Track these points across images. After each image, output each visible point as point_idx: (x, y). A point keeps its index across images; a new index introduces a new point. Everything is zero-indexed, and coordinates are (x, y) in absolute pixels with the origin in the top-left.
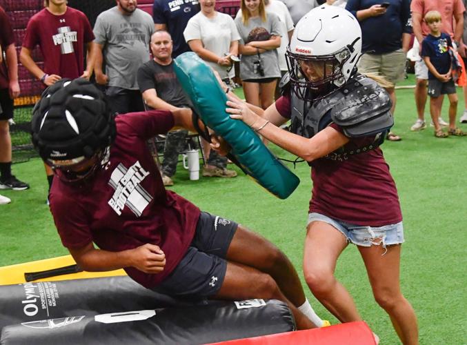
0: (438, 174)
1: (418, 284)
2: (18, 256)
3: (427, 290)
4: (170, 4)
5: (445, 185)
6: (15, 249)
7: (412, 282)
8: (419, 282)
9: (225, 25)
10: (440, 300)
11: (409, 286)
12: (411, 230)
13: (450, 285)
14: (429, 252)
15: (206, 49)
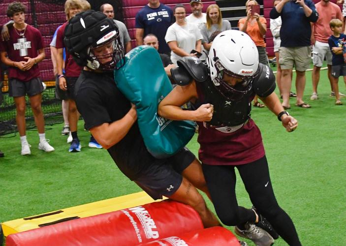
0: (336, 129)
1: (320, 207)
2: (53, 188)
3: (326, 211)
4: (148, 15)
5: (341, 137)
6: (51, 183)
7: (316, 205)
8: (320, 205)
9: (192, 31)
10: (334, 218)
11: (314, 208)
12: (316, 168)
13: (341, 207)
14: (328, 184)
15: (180, 48)
